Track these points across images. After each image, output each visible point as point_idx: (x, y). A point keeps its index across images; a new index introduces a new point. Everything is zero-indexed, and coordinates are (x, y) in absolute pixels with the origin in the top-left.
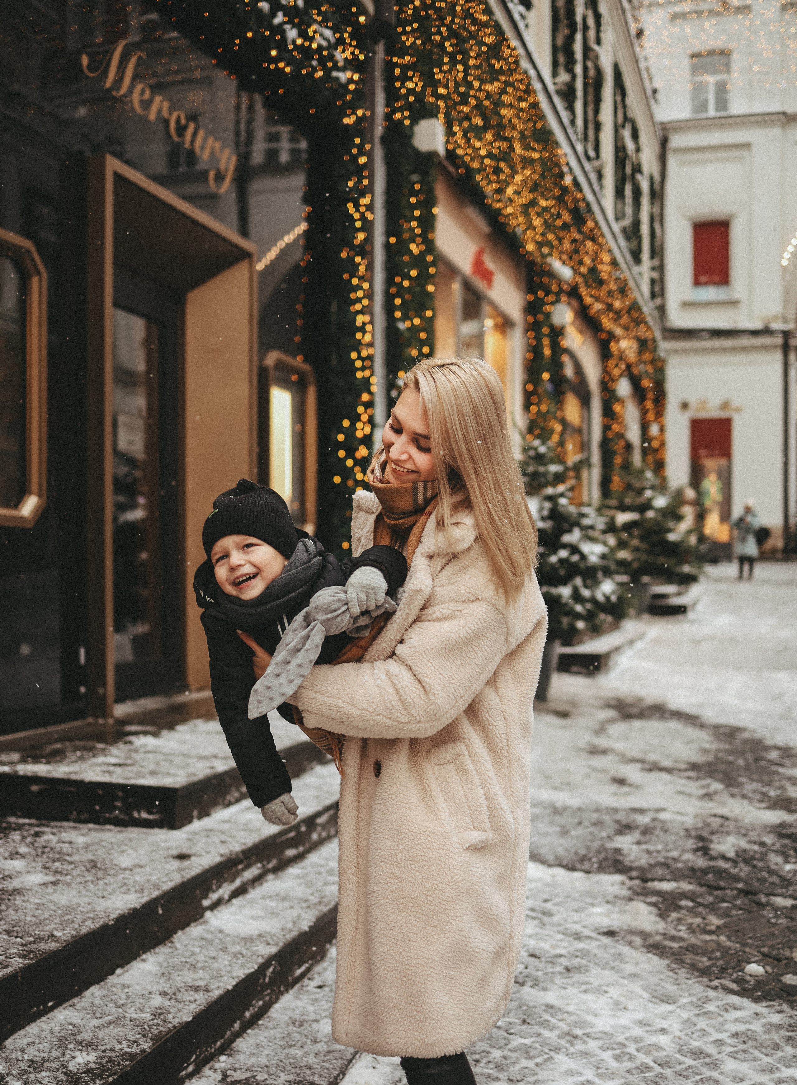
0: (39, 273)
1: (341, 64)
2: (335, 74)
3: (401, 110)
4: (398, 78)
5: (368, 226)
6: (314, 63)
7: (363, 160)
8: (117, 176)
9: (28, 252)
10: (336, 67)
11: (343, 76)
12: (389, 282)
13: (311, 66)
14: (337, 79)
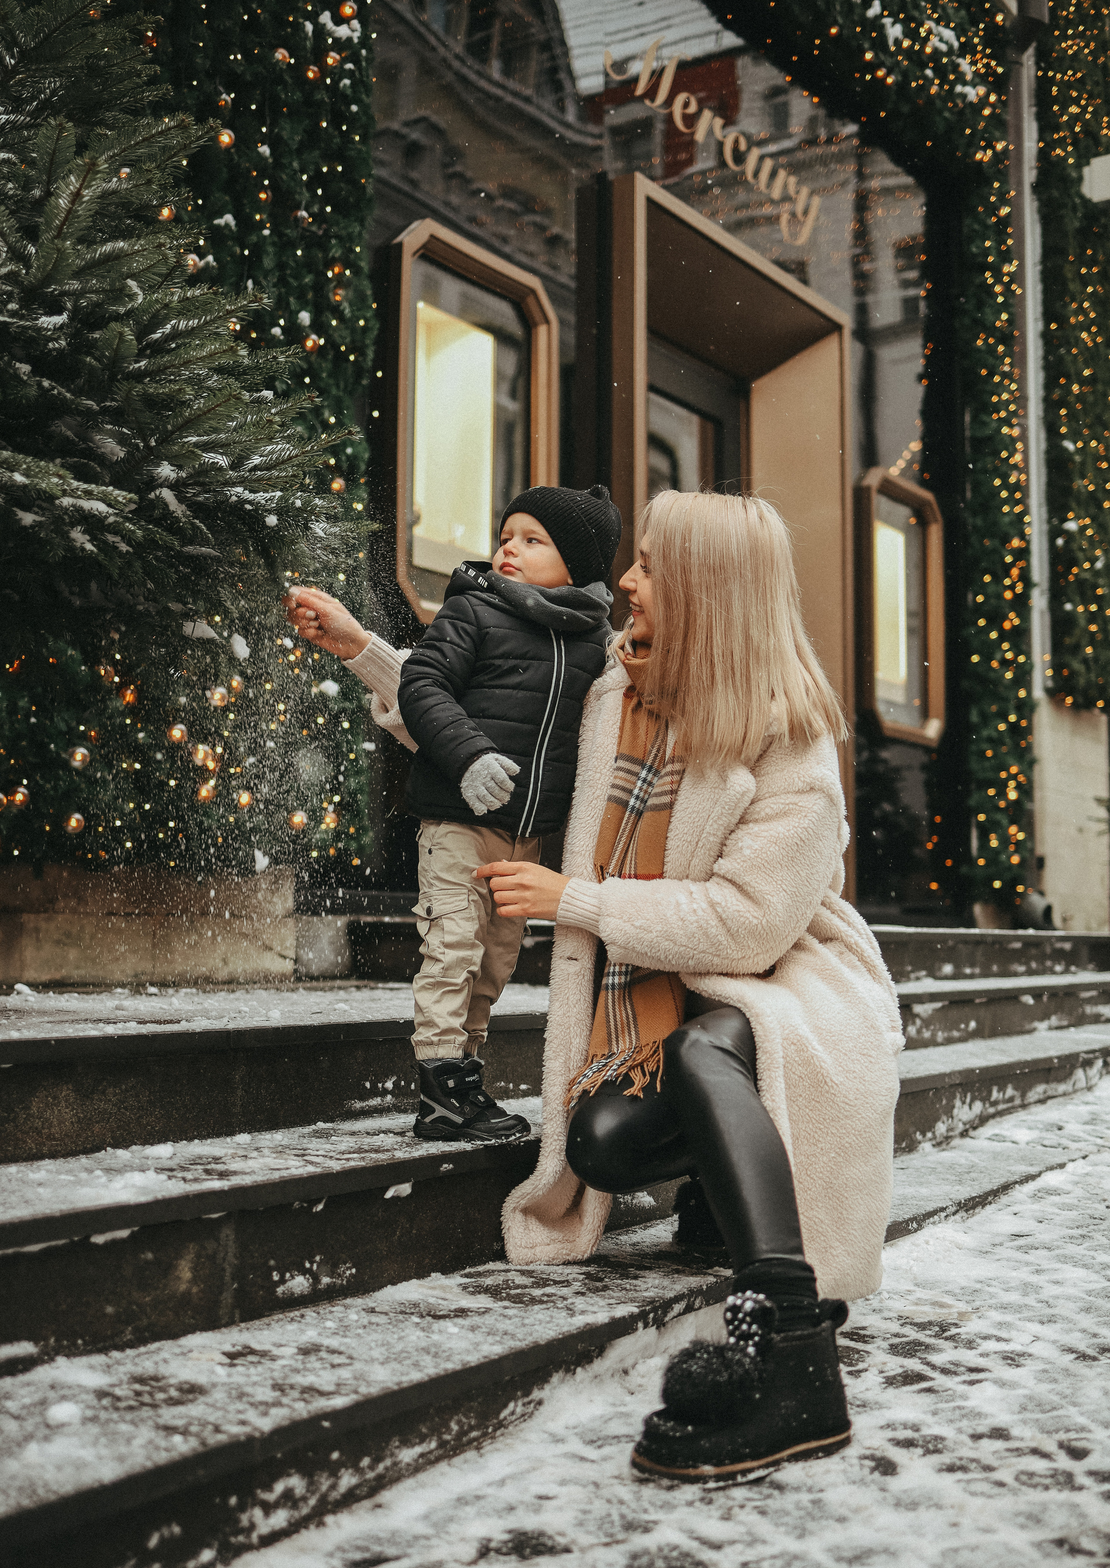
0: (547, 321)
1: (969, 77)
2: (959, 88)
3: (1061, 143)
4: (1055, 101)
5: (1014, 304)
6: (929, 72)
7: (1005, 211)
8: (651, 203)
9: (533, 292)
10: (961, 79)
11: (973, 93)
12: (1050, 384)
13: (925, 78)
14: (964, 96)
